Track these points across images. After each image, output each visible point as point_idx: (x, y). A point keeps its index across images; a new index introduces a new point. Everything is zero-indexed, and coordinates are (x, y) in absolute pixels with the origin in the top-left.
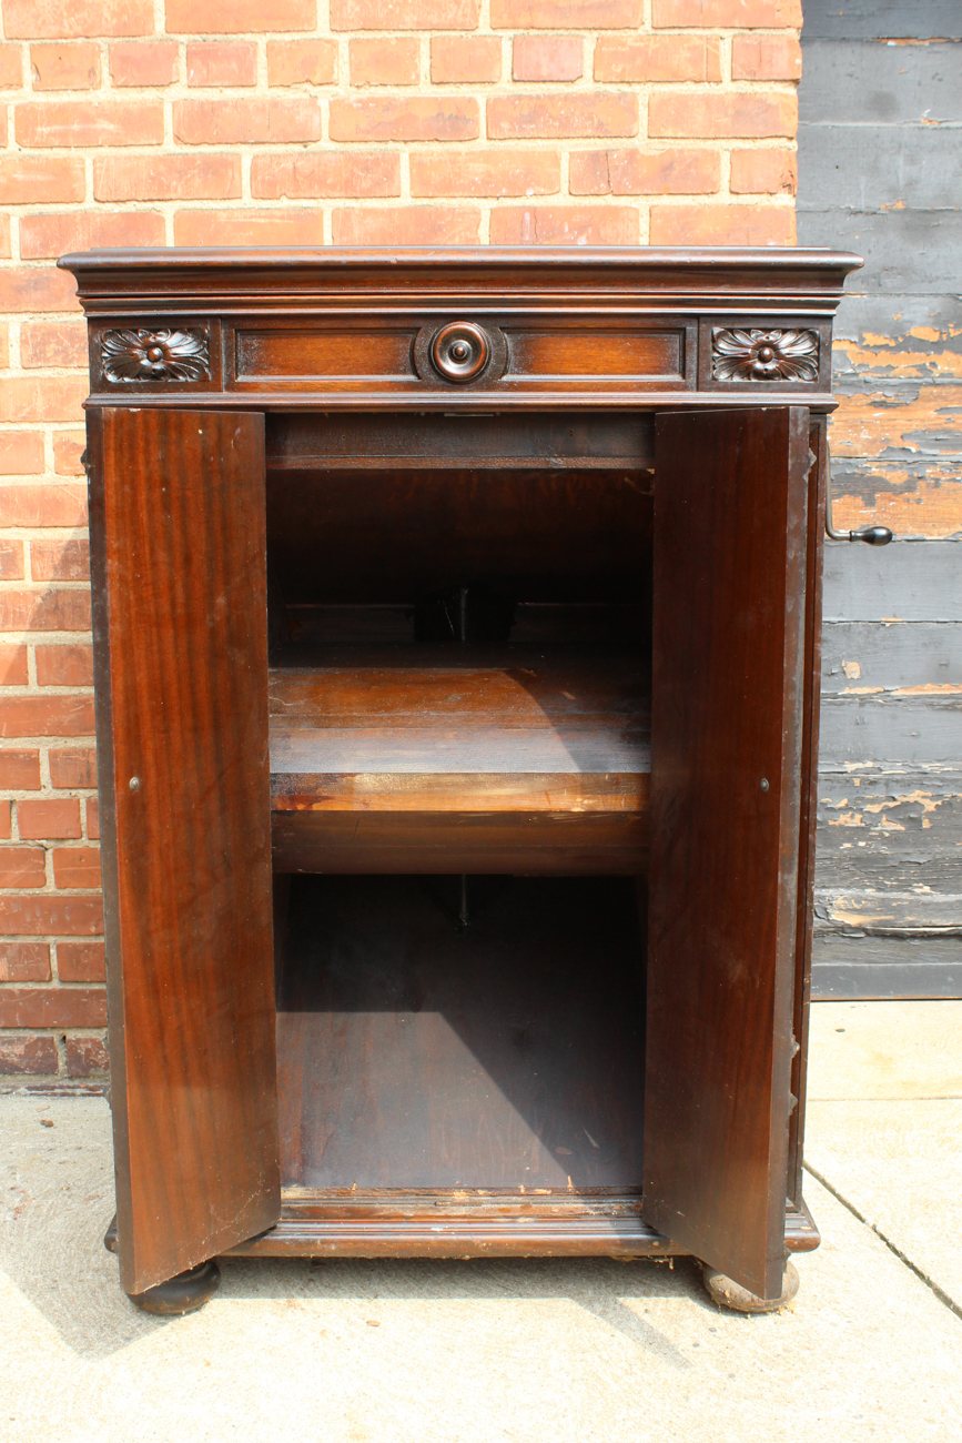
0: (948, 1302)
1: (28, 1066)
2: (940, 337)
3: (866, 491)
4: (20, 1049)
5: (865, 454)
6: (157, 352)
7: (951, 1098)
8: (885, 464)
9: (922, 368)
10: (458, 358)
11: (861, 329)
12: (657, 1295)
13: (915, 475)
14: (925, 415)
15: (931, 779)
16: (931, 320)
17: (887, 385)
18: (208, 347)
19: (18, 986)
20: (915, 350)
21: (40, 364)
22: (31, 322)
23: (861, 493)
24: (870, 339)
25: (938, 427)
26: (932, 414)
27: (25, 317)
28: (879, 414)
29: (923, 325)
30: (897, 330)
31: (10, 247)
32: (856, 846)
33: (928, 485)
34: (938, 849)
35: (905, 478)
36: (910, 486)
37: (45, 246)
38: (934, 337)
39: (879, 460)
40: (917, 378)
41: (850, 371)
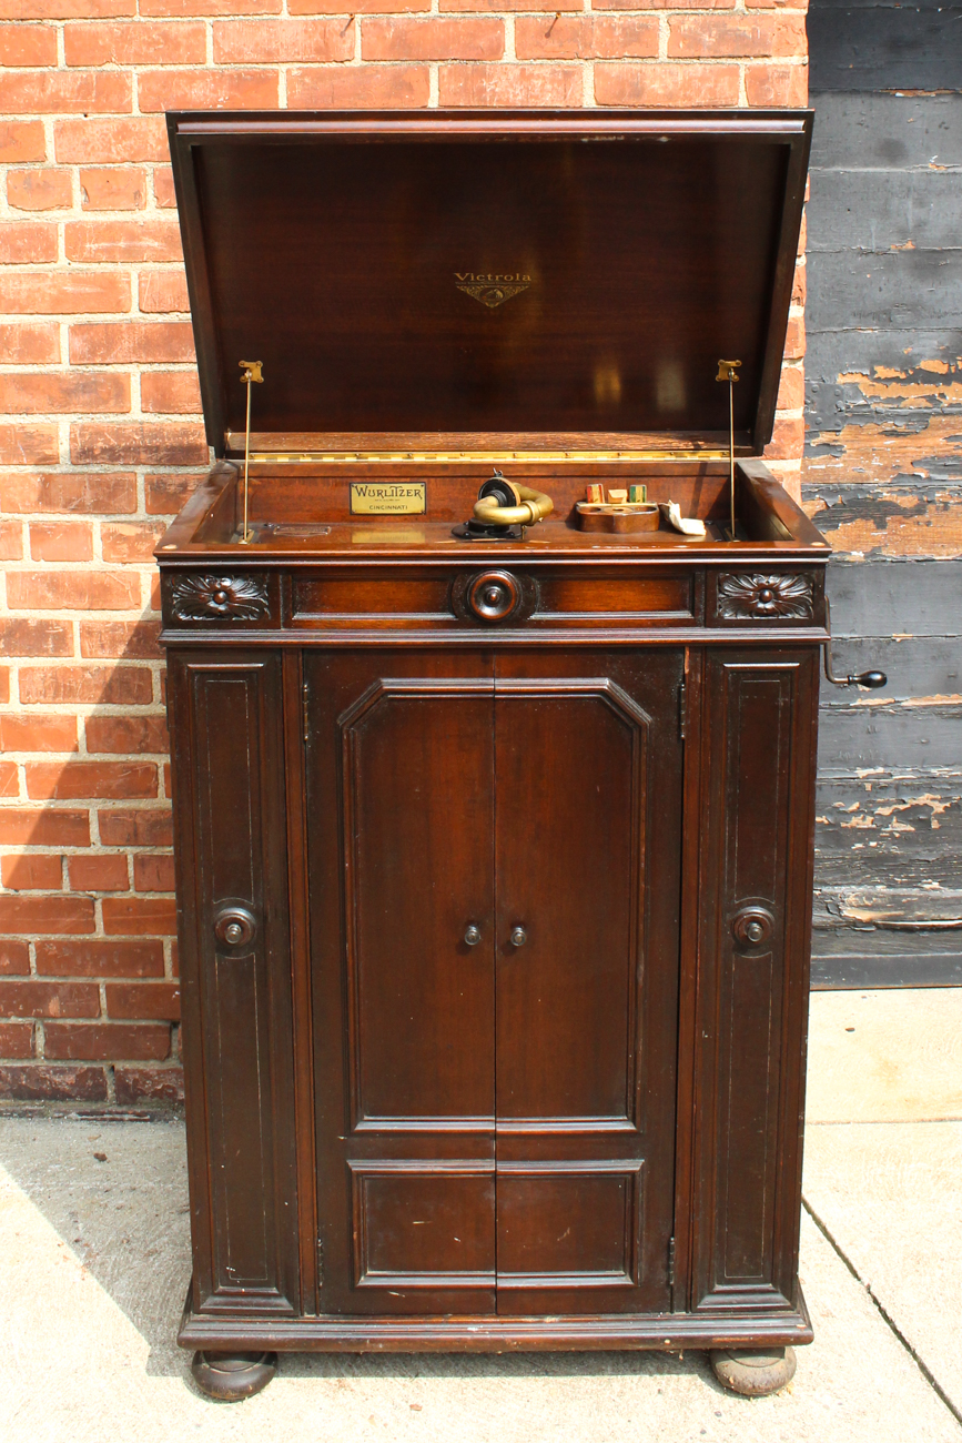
0: (930, 1378)
1: (78, 1094)
2: (949, 369)
3: (877, 514)
4: (71, 1079)
5: (876, 480)
6: (221, 595)
7: (951, 1120)
8: (896, 489)
9: (931, 399)
10: (490, 603)
11: (872, 363)
12: (669, 1373)
13: (925, 499)
14: (935, 442)
15: (940, 784)
16: (940, 354)
17: (898, 415)
18: (268, 590)
19: (69, 1022)
20: (924, 382)
21: (88, 461)
22: (80, 421)
23: (872, 517)
24: (882, 372)
25: (947, 454)
26: (941, 441)
27: (74, 417)
28: (890, 442)
29: (932, 358)
30: (907, 363)
31: (59, 352)
32: (867, 846)
33: (937, 509)
34: (947, 848)
35: (916, 501)
36: (919, 510)
37: (93, 352)
38: (943, 369)
39: (889, 485)
40: (926, 408)
41: (862, 402)
